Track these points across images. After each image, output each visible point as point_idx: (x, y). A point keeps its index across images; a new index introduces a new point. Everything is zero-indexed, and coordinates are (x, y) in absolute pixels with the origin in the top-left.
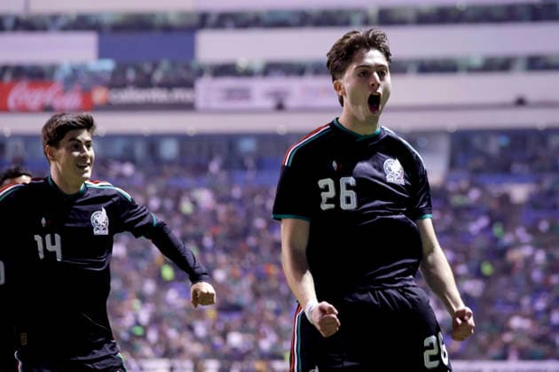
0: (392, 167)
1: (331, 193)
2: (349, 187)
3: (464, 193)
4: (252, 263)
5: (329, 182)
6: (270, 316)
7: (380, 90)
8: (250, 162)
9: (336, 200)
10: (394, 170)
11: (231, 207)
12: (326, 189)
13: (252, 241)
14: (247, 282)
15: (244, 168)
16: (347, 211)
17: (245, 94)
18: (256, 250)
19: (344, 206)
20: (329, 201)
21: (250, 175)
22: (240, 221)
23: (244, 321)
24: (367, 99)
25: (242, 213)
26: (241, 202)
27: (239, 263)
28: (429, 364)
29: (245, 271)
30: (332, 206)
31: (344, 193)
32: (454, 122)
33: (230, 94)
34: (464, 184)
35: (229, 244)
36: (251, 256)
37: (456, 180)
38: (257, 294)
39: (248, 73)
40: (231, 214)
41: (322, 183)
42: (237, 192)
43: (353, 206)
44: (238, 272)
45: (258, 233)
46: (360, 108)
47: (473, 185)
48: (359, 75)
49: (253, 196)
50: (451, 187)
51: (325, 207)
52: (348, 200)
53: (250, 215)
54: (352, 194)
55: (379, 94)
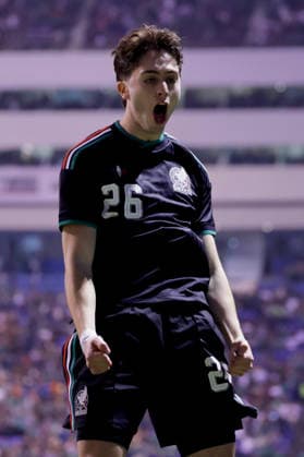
0: (179, 176)
1: (115, 201)
2: (134, 195)
3: (281, 302)
4: (36, 380)
5: (114, 187)
6: (55, 442)
7: (167, 101)
8: (35, 264)
9: (120, 208)
10: (180, 179)
11: (13, 315)
12: (110, 195)
13: (35, 355)
14: (29, 402)
15: (27, 270)
16: (132, 221)
17: (30, 186)
18: (40, 365)
19: (128, 215)
20: (112, 209)
21: (36, 279)
22: (22, 331)
23: (26, 448)
24: (152, 109)
25: (24, 322)
26: (23, 309)
27: (20, 380)
28: (216, 388)
29: (27, 388)
30: (116, 214)
31: (129, 201)
32: (269, 221)
33: (14, 185)
34: (281, 293)
35: (9, 358)
36: (35, 373)
37: (271, 288)
38: (41, 417)
39: (34, 162)
40: (12, 323)
41: (105, 189)
42: (19, 299)
43: (138, 215)
44: (19, 390)
45: (42, 346)
46: (144, 116)
47: (291, 293)
48: (145, 81)
49: (37, 303)
50: (266, 295)
51: (107, 215)
52: (133, 209)
53: (33, 326)
54: (138, 203)
55: (166, 104)
